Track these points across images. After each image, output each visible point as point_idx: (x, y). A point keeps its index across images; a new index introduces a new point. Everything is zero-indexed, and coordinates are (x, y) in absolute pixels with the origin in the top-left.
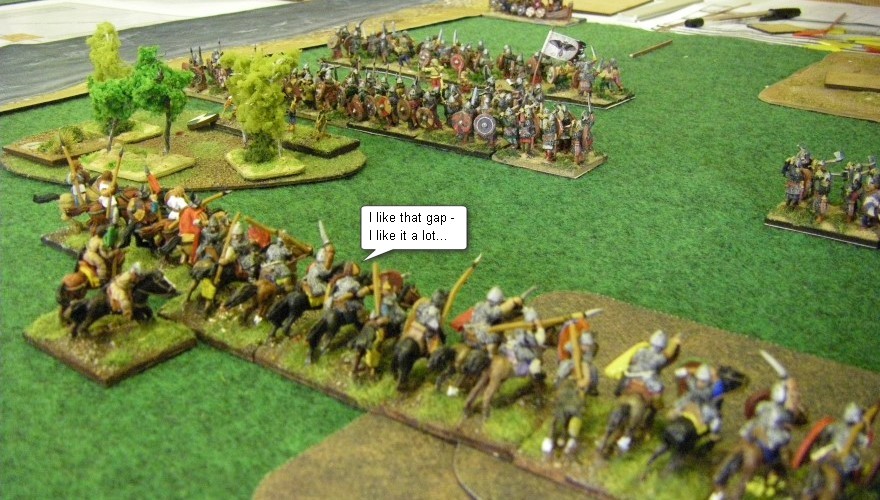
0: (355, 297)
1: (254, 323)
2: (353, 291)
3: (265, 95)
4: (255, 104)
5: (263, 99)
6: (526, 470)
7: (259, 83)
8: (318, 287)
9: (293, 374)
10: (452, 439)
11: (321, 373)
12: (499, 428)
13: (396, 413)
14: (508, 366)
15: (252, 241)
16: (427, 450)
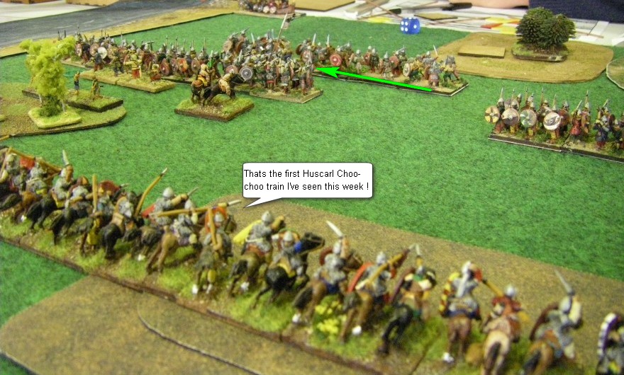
0: (84, 199)
1: (21, 221)
2: (83, 195)
3: (50, 70)
4: (43, 76)
5: (49, 73)
6: (184, 307)
7: (45, 61)
8: (62, 194)
9: (43, 253)
10: (140, 289)
11: (60, 251)
12: (166, 281)
13: (106, 274)
14: (173, 239)
15: (21, 166)
16: (122, 297)
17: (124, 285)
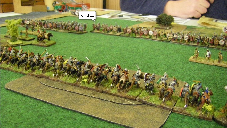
0: (26, 57)
1: (8, 64)
2: (25, 56)
3: (14, 28)
4: (12, 30)
5: (14, 29)
6: (51, 80)
7: (13, 25)
8: (20, 56)
9: (15, 71)
10: (40, 77)
11: (19, 70)
12: (47, 74)
13: (31, 74)
14: (49, 64)
15: (8, 50)
16: (36, 78)
17: (36, 76)
